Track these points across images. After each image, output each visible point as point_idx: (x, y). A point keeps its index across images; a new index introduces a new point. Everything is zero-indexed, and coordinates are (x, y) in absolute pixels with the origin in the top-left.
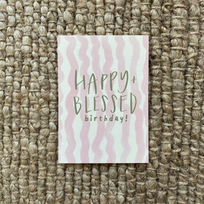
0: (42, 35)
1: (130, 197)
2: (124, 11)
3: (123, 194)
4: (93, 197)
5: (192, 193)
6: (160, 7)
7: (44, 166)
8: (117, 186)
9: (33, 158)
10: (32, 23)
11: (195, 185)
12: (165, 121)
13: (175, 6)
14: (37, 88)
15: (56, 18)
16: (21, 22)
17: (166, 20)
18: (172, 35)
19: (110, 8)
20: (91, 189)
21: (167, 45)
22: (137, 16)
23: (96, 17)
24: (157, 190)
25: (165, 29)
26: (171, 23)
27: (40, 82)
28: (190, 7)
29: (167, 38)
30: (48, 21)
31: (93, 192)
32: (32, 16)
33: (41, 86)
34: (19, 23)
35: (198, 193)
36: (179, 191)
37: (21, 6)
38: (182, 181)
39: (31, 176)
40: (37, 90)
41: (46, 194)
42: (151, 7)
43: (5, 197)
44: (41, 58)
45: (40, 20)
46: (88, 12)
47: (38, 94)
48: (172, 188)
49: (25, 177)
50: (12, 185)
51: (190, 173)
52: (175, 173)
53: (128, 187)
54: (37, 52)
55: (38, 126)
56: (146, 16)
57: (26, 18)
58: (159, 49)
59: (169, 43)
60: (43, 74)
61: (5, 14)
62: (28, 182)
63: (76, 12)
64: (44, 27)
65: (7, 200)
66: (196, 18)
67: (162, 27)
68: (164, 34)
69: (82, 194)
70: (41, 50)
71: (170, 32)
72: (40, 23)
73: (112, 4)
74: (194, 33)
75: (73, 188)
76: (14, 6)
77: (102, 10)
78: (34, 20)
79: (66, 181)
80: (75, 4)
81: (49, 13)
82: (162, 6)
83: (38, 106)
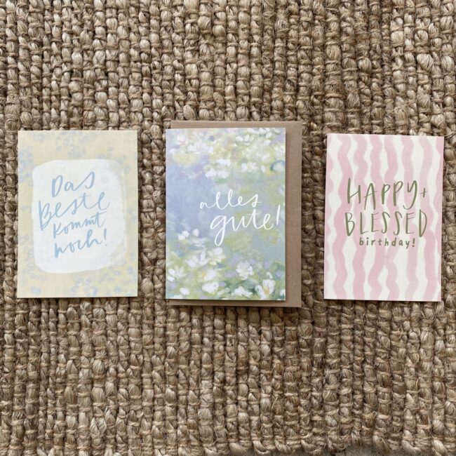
0: (156, 137)
1: (278, 347)
2: (262, 104)
3: (269, 343)
4: (228, 349)
5: (359, 339)
6: (308, 98)
7: (162, 309)
8: (260, 333)
9: (148, 299)
10: (142, 122)
11: (363, 329)
12: (319, 245)
13: (328, 95)
14: (151, 207)
15: (173, 115)
16: (127, 120)
17: (317, 115)
18: (324, 133)
19: (243, 100)
20: (225, 339)
21: (319, 146)
22: (278, 109)
23: (226, 112)
24: (314, 337)
25: (315, 125)
26: (323, 118)
27: (155, 199)
28: (346, 96)
29: (318, 138)
30: (162, 118)
31: (228, 343)
32: (141, 112)
33: (156, 204)
34: (124, 122)
35: (367, 339)
36: (342, 337)
37: (126, 100)
38: (346, 324)
39: (146, 324)
40: (151, 210)
41: (165, 348)
42: (296, 97)
43: (111, 354)
44: (155, 168)
45: (152, 118)
46: (214, 107)
47: (152, 215)
48: (332, 334)
49: (137, 326)
50: (119, 337)
51: (355, 313)
52: (335, 313)
53: (275, 333)
54: (150, 159)
55: (154, 256)
56: (291, 109)
57: (133, 115)
58: (308, 151)
59: (321, 143)
60: (158, 188)
61: (105, 110)
62: (141, 332)
63: (200, 107)
64: (158, 127)
65: (113, 358)
66: (356, 110)
67: (312, 123)
68: (314, 132)
69: (213, 346)
70: (154, 156)
71: (322, 129)
72: (152, 121)
73: (245, 95)
74: (353, 129)
75: (202, 337)
76: (118, 99)
77: (234, 103)
78: (144, 117)
79: (192, 329)
80: (198, 96)
81: (164, 108)
82: (310, 95)
83: (153, 230)
